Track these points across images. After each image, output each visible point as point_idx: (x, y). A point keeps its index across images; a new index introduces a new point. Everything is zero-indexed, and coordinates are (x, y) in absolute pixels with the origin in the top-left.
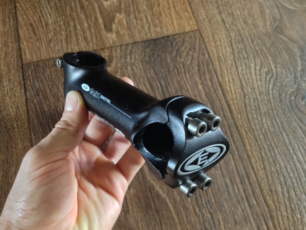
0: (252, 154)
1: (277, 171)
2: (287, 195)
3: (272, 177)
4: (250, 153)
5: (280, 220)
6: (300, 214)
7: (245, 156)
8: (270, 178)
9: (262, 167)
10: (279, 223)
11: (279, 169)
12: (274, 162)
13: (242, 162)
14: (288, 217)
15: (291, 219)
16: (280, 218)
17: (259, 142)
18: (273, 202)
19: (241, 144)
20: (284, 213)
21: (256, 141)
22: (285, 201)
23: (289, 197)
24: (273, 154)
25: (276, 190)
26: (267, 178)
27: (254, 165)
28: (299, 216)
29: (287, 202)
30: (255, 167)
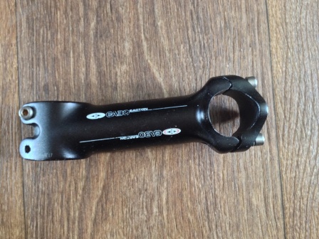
0: (277, 52)
1: (300, 78)
2: (303, 107)
3: (292, 83)
4: (274, 50)
5: (286, 132)
6: (311, 131)
7: (268, 53)
8: (289, 84)
9: (284, 69)
10: (283, 135)
11: (302, 76)
12: (299, 67)
13: (262, 59)
14: (295, 131)
15: (299, 134)
16: (286, 130)
17: (289, 40)
18: (284, 111)
19: (267, 37)
20: (293, 126)
21: (287, 37)
22: (298, 113)
23: (304, 109)
24: (301, 57)
25: (291, 99)
26: (286, 83)
27: (275, 65)
28: (309, 133)
29: (300, 114)
30: (275, 68)
